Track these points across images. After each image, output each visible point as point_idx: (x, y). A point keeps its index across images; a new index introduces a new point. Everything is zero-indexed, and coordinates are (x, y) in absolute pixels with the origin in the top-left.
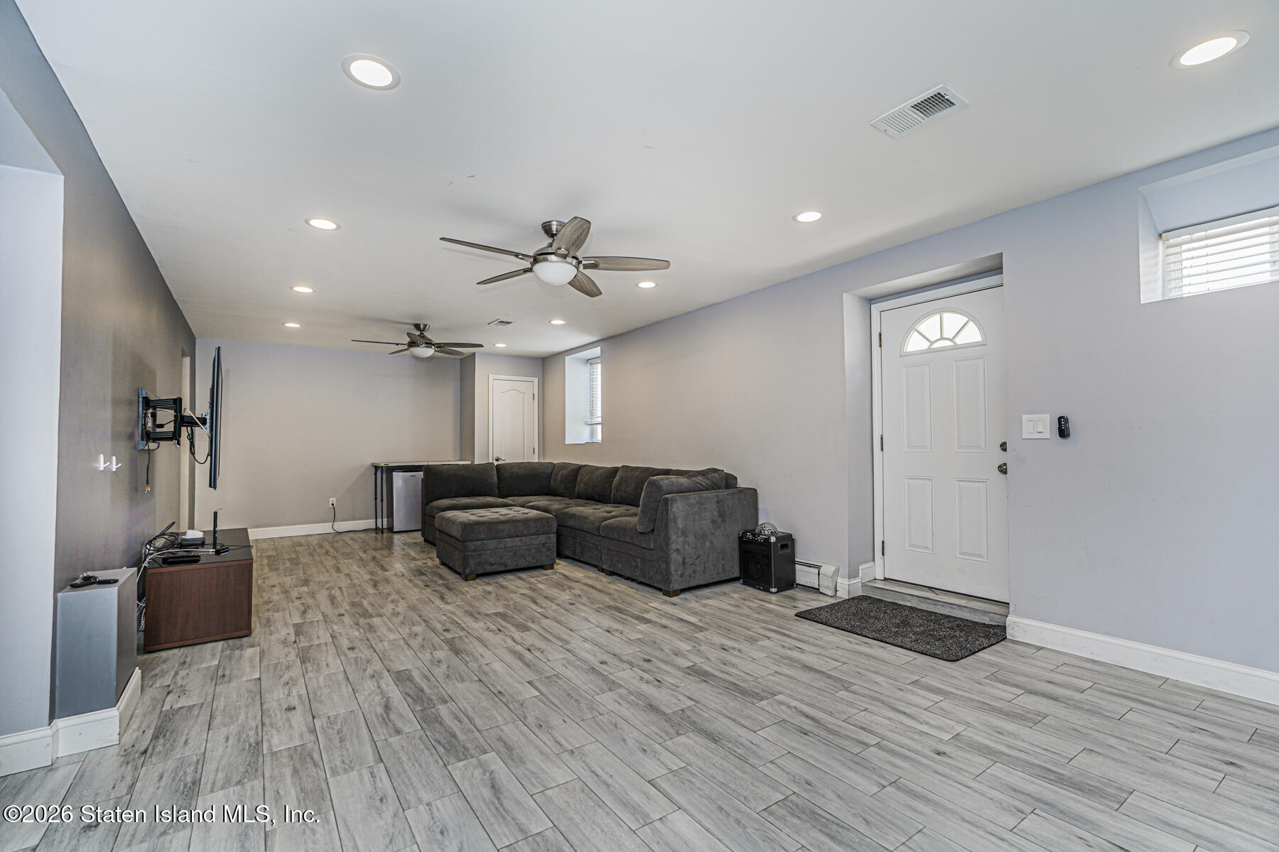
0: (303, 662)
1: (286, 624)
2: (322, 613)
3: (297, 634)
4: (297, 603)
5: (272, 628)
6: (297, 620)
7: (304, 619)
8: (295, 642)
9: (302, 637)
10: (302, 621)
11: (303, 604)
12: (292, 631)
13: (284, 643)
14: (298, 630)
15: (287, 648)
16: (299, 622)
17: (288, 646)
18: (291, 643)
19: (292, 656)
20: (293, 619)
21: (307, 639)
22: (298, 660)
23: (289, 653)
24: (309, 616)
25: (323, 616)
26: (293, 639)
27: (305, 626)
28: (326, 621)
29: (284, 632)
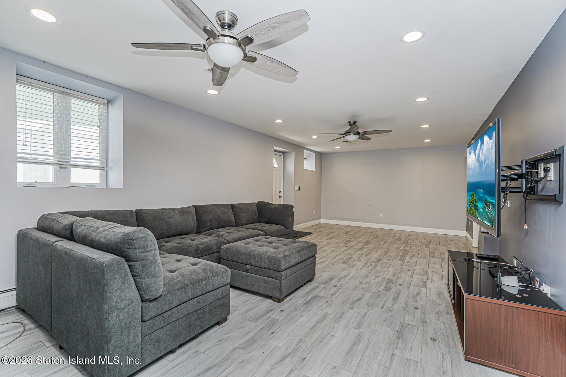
0: (427, 272)
1: (430, 290)
2: (409, 289)
3: (426, 282)
4: (419, 305)
5: (437, 290)
6: (424, 290)
7: (419, 290)
8: (428, 279)
9: (425, 280)
10: (422, 288)
11: (416, 301)
12: (428, 285)
13: (432, 281)
14: (425, 284)
15: (432, 278)
16: (424, 289)
17: (431, 278)
18: (430, 279)
19: (430, 274)
20: (426, 291)
21: (422, 279)
22: (429, 273)
23: (431, 276)
24: (416, 290)
25: (409, 287)
26: (428, 280)
27: (421, 285)
28: (410, 284)
29: (432, 286)
